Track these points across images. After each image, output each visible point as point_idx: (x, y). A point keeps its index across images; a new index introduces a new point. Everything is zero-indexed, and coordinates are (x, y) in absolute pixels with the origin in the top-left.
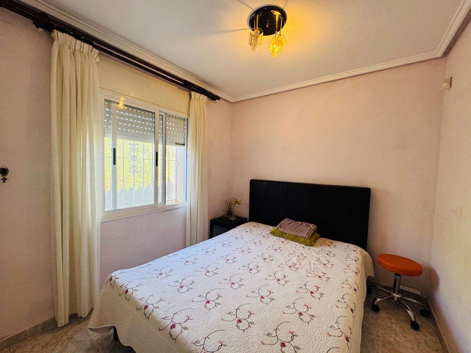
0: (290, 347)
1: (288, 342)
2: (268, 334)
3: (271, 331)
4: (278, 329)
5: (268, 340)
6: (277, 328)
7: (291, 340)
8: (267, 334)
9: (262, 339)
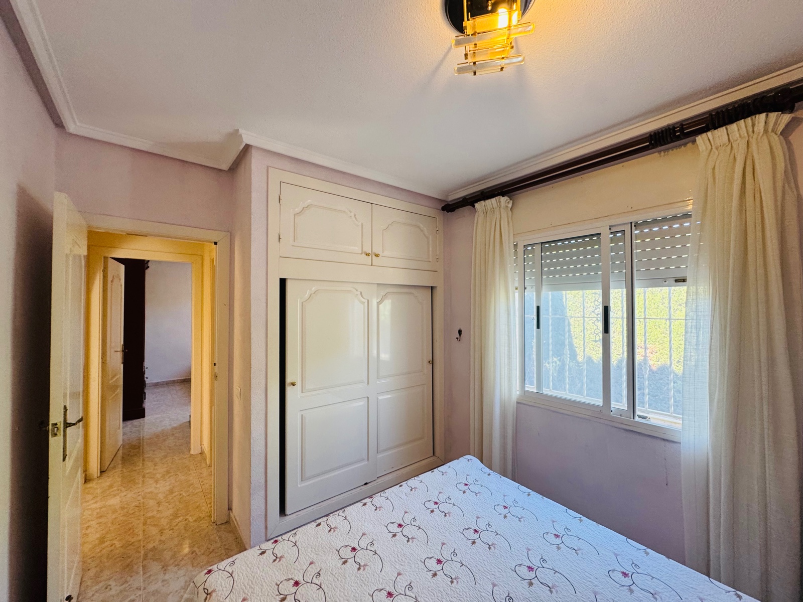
0: (289, 591)
1: (296, 593)
2: (319, 574)
3: (321, 578)
4: (319, 589)
5: (313, 570)
6: (321, 587)
7: (296, 598)
8: (320, 572)
9: (317, 564)
